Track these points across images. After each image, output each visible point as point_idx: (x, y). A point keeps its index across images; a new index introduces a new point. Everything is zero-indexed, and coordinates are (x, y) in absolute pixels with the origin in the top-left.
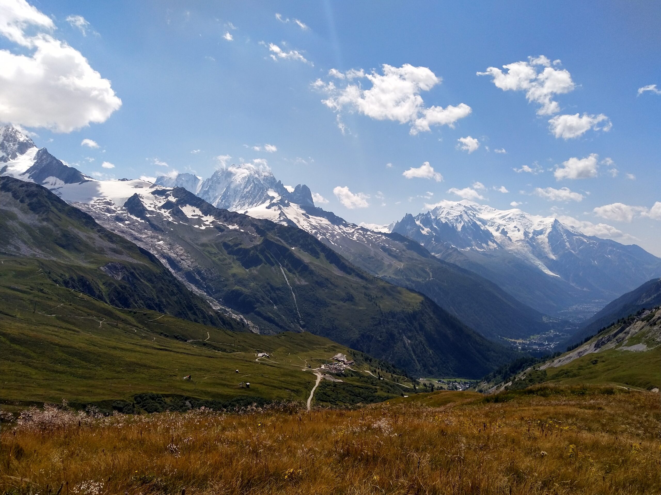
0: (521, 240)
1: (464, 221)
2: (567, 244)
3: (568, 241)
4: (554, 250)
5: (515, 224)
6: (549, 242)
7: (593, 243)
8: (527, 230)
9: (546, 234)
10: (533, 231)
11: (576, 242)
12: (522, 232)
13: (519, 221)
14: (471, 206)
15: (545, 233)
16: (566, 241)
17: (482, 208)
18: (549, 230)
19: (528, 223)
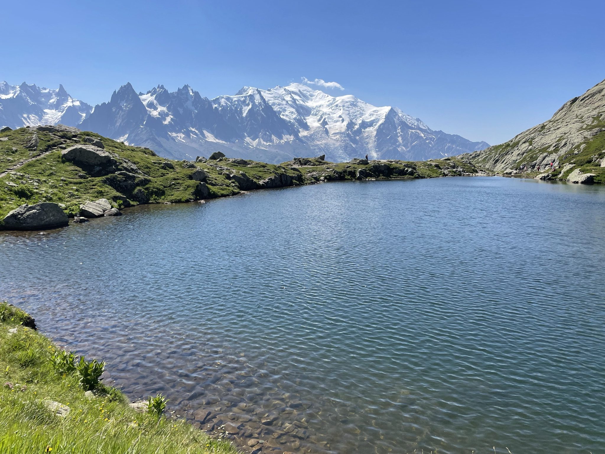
0: (340, 133)
1: (254, 104)
2: (400, 139)
3: (401, 135)
4: (379, 147)
5: (340, 113)
6: (375, 136)
7: (431, 139)
8: (354, 121)
9: (376, 127)
10: (360, 122)
11: (411, 136)
12: (345, 123)
13: (347, 109)
14: (300, 91)
15: (375, 125)
16: (399, 135)
17: (314, 94)
18: (381, 122)
19: (358, 113)
